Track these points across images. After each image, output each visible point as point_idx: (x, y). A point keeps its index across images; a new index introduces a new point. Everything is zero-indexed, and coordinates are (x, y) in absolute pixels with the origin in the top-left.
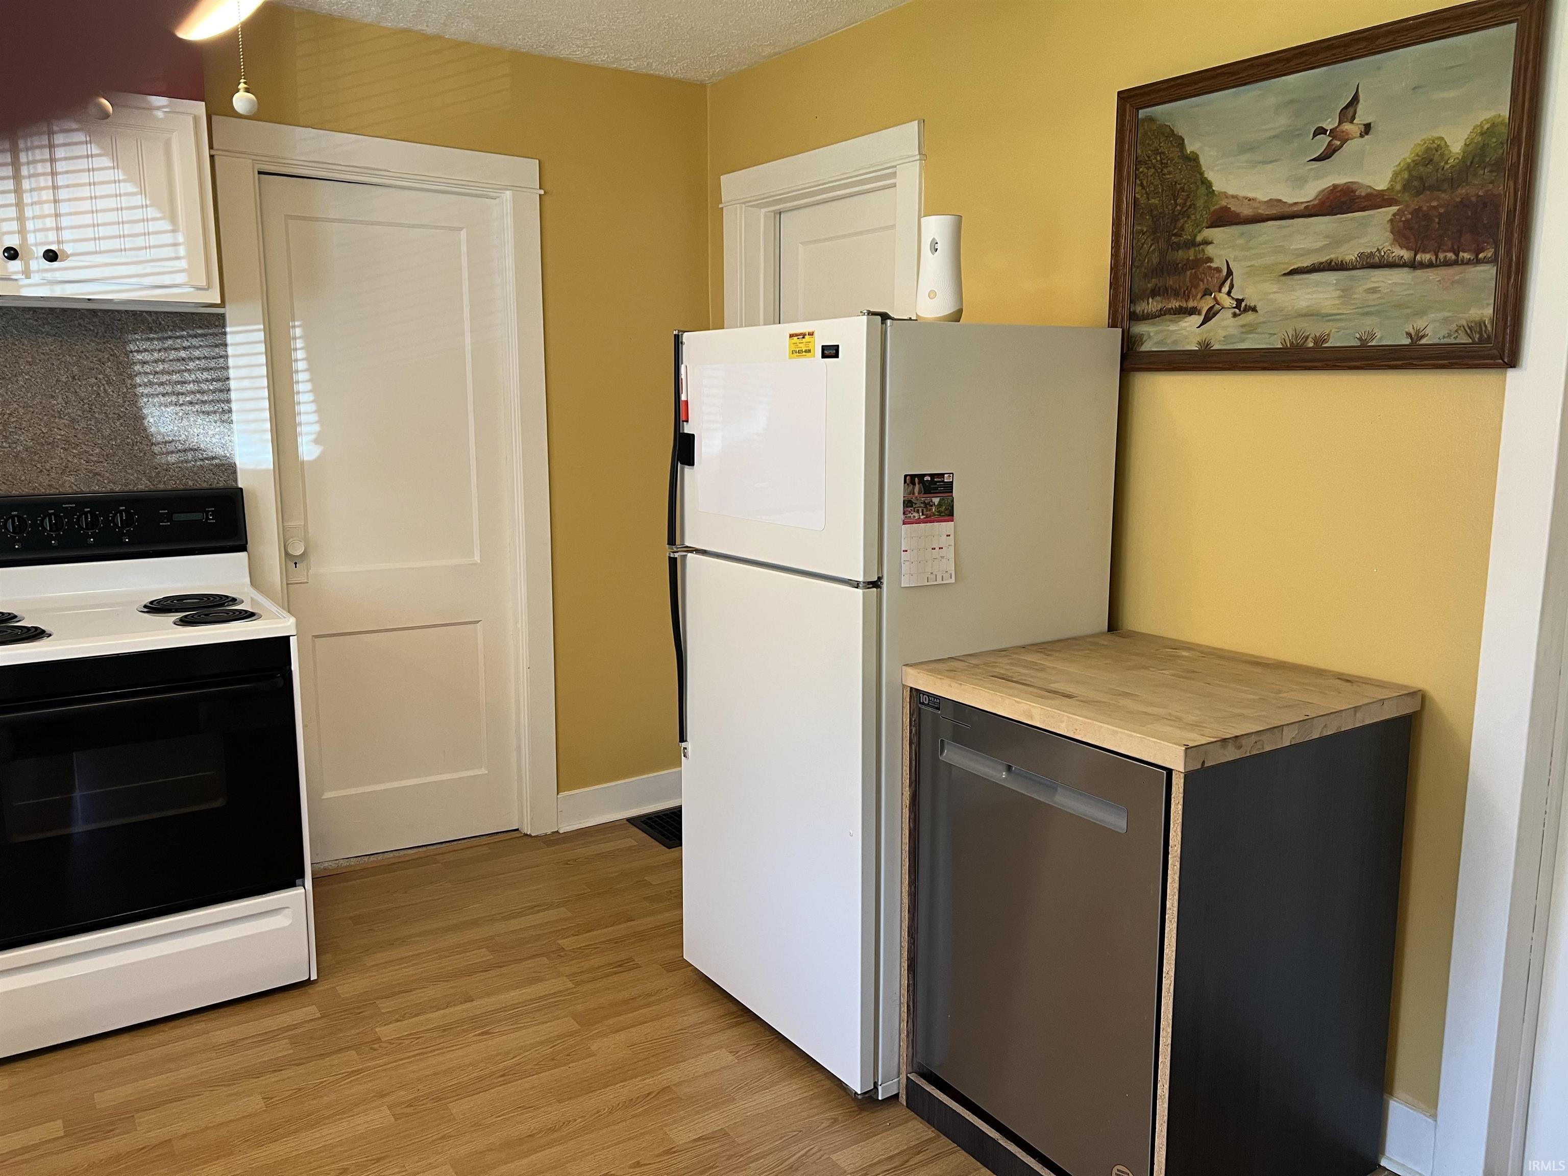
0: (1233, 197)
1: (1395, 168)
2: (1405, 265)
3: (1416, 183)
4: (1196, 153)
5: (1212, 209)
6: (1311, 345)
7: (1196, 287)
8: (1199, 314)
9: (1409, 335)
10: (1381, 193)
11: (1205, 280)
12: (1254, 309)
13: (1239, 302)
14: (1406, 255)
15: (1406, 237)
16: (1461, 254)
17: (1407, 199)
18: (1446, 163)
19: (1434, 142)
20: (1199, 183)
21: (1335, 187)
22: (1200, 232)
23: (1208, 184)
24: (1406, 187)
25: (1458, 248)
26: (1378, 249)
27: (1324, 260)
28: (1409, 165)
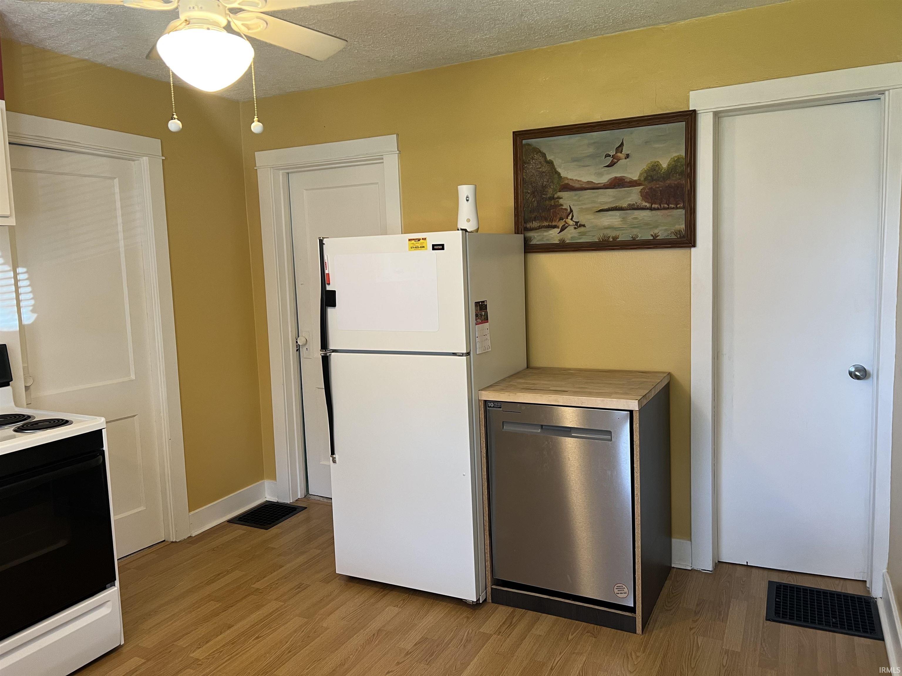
0: (571, 179)
1: (641, 172)
2: (647, 209)
3: (649, 178)
4: (552, 161)
5: (561, 184)
6: (612, 240)
7: (556, 217)
8: (558, 228)
9: (652, 235)
10: (635, 181)
11: (560, 214)
12: (584, 226)
13: (577, 223)
14: (648, 205)
15: (647, 198)
16: (670, 205)
17: (646, 184)
18: (661, 171)
19: (655, 163)
20: (554, 173)
21: (616, 178)
22: (556, 193)
23: (559, 174)
24: (646, 179)
25: (669, 203)
26: (636, 203)
27: (613, 206)
28: (645, 170)
